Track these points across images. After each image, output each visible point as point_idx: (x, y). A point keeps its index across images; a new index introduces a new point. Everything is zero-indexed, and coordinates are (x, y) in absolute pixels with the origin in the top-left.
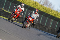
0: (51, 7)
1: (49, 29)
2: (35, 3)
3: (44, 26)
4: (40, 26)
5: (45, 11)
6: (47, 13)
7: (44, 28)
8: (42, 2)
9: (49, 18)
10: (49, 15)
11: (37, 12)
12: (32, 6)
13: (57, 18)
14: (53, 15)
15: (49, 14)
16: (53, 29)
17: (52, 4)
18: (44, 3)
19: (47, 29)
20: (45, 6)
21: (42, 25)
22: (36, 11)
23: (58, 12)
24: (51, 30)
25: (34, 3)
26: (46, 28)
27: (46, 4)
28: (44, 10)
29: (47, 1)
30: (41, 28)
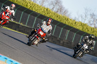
0: (67, 14)
1: (64, 42)
2: (47, 10)
3: (58, 39)
4: (53, 39)
5: (59, 20)
6: (61, 22)
7: (58, 40)
8: (55, 9)
9: (64, 28)
10: (65, 25)
11: (49, 23)
12: (43, 14)
13: (74, 28)
14: (70, 25)
15: (64, 23)
16: (69, 41)
17: (68, 11)
18: (58, 10)
19: (62, 42)
20: (59, 13)
21: (55, 37)
22: (48, 21)
23: (76, 21)
24: (67, 43)
25: (45, 10)
26: (60, 41)
27: (61, 11)
28: (58, 18)
29: (62, 7)
30: (54, 42)
